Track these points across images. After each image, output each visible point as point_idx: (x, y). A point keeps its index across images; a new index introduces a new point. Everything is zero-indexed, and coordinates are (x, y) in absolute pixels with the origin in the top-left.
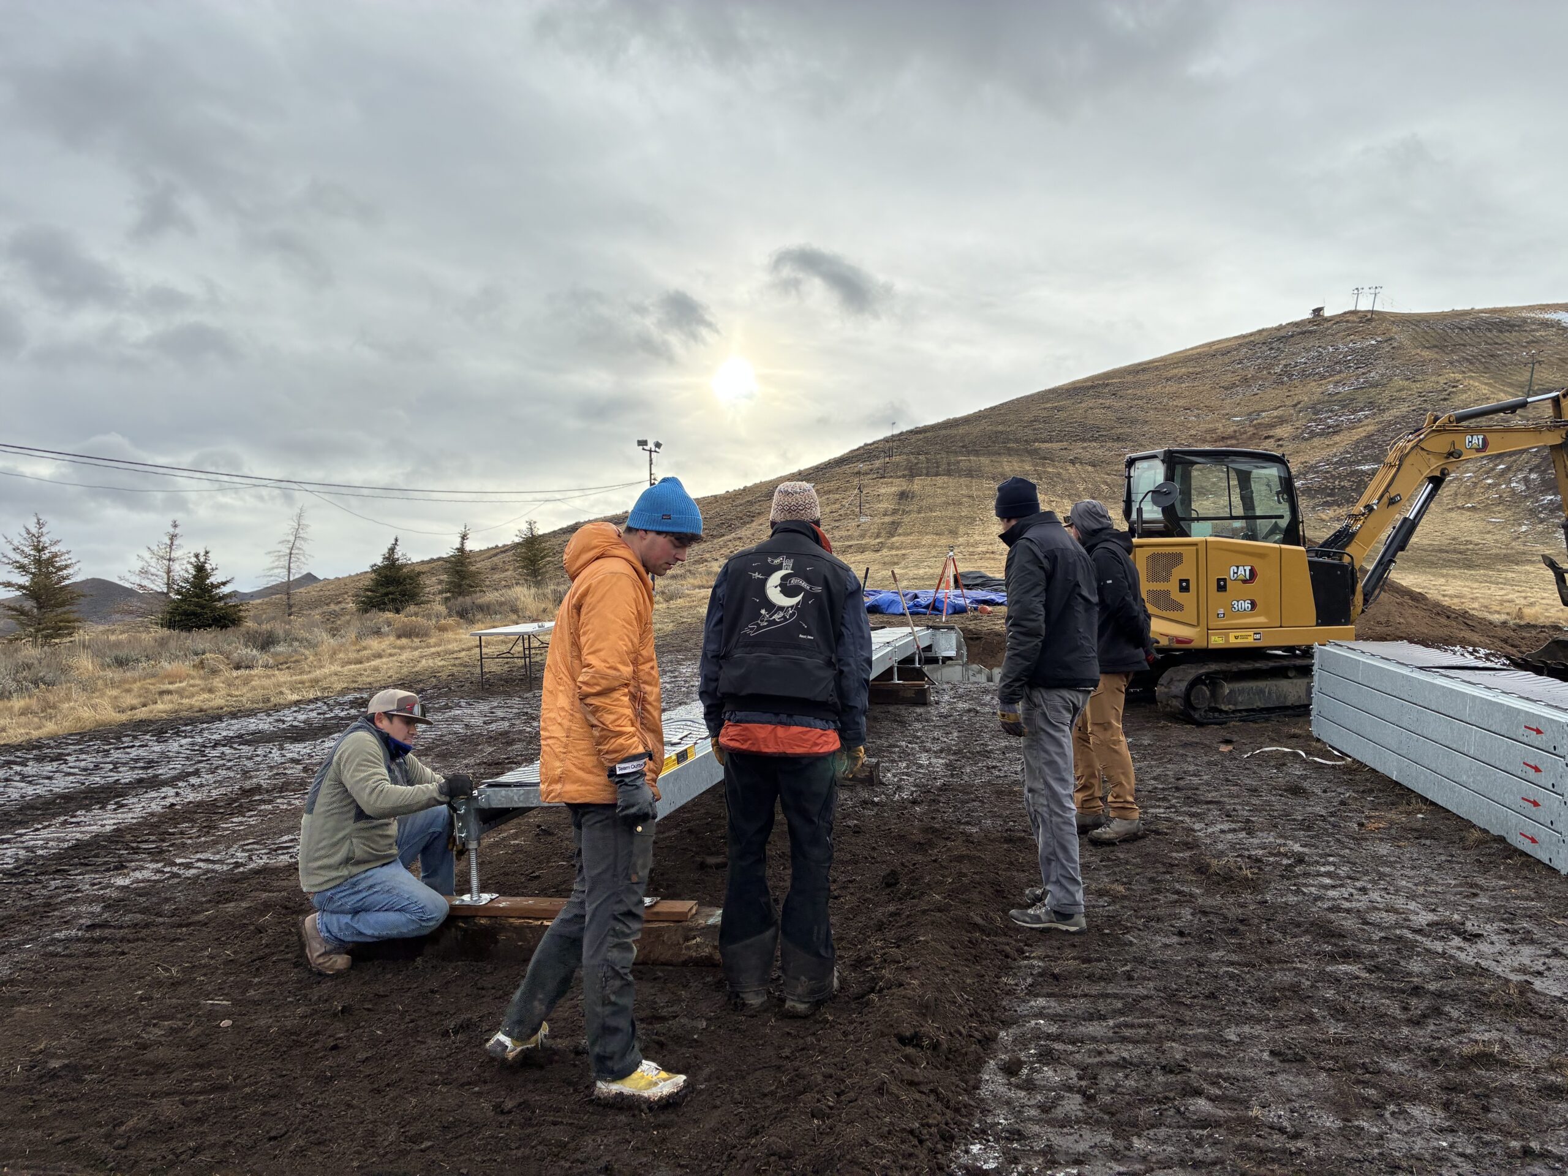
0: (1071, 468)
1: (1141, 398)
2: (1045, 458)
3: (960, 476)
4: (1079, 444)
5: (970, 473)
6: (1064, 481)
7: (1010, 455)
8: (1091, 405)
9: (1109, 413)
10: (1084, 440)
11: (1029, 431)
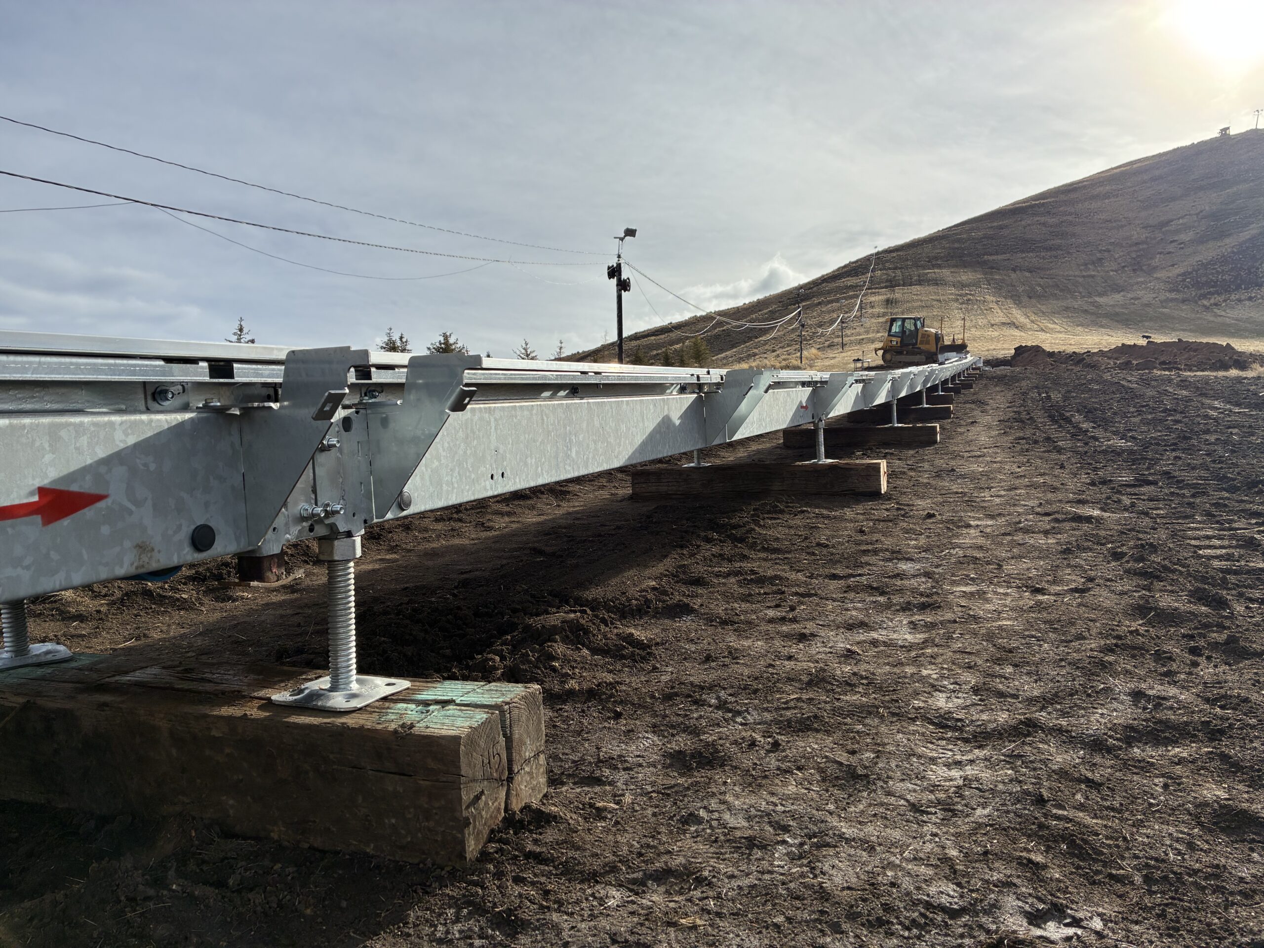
0: (1013, 275)
1: (1070, 214)
2: (992, 268)
3: (928, 285)
4: (1019, 255)
5: (936, 282)
6: (1008, 285)
7: (965, 267)
8: (1029, 222)
9: (1044, 229)
10: (1023, 251)
11: (979, 247)
